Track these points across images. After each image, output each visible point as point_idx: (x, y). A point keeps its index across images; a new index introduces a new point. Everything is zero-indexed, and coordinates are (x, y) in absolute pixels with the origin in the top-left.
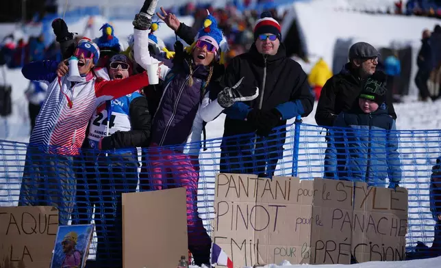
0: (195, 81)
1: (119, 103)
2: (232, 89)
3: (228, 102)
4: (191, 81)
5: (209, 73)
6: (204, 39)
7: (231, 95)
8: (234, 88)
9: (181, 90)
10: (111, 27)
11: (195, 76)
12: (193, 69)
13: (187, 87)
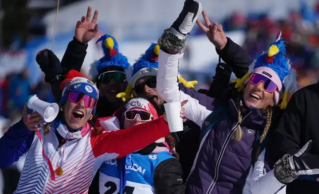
0: (245, 132)
1: (140, 169)
2: (295, 158)
3: (288, 177)
4: (239, 132)
5: (265, 122)
6: (260, 71)
7: (293, 167)
8: (297, 155)
9: (224, 147)
10: (113, 38)
11: (246, 125)
12: (243, 115)
13: (232, 142)
